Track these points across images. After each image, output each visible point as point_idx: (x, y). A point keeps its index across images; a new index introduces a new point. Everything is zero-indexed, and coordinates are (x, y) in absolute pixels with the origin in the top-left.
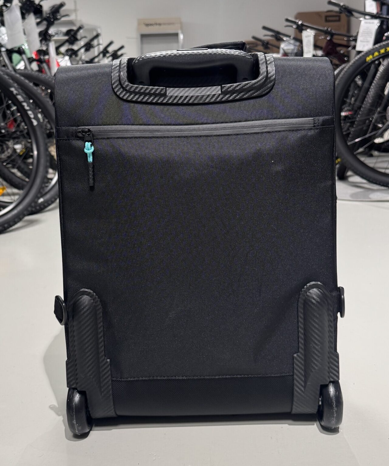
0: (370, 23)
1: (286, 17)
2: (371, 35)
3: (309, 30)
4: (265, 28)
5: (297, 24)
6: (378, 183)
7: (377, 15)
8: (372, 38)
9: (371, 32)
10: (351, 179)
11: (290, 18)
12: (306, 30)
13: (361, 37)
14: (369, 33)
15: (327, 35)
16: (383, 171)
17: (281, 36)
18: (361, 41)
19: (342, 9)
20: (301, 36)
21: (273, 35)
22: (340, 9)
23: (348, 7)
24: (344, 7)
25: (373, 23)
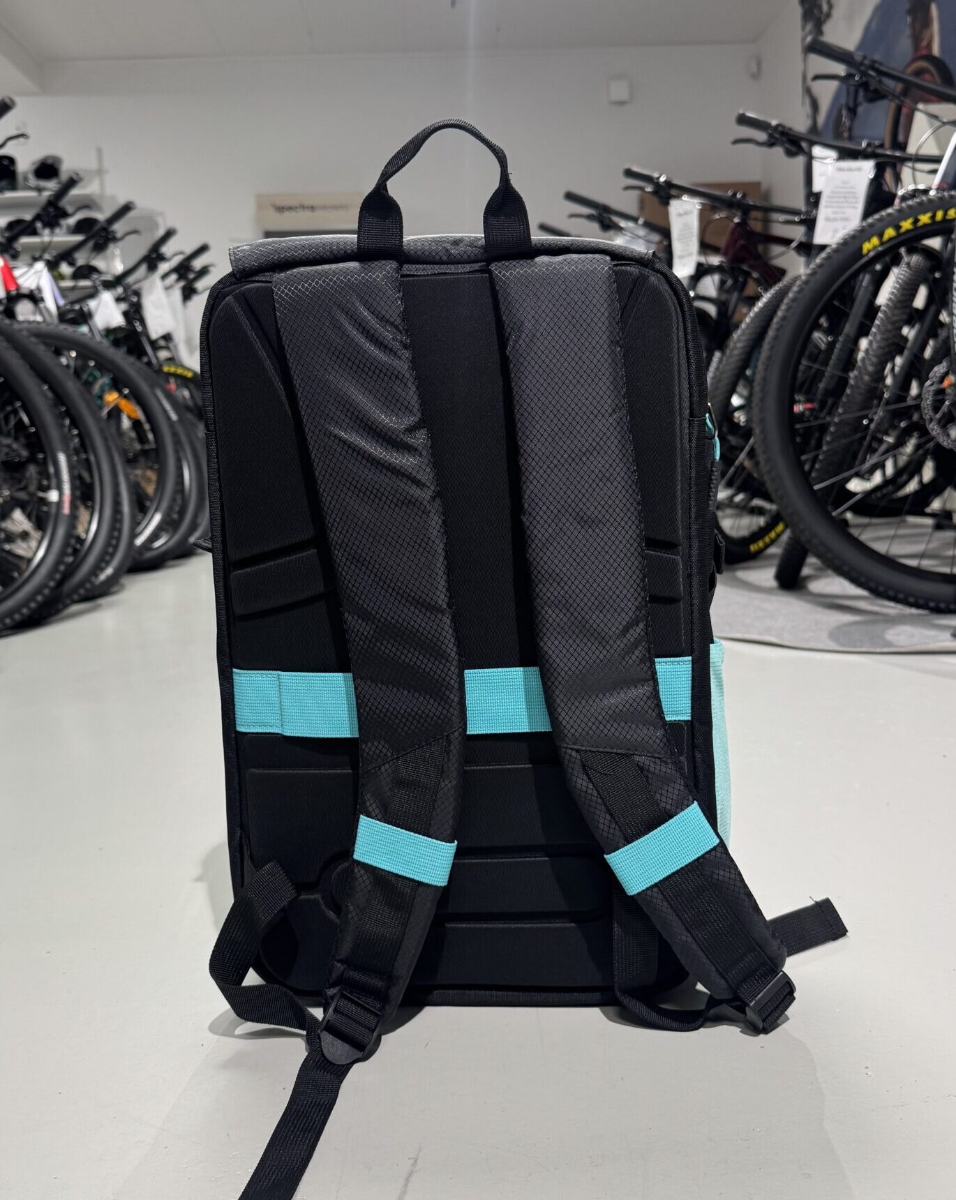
0: (850, 170)
1: (627, 166)
2: (854, 200)
3: (685, 198)
4: (570, 197)
5: (656, 181)
6: (901, 596)
7: (869, 150)
8: (855, 208)
9: (854, 193)
10: (816, 586)
11: (636, 169)
12: (678, 197)
13: (826, 207)
14: (847, 195)
15: (734, 211)
16: (913, 563)
17: (615, 219)
18: (828, 219)
19: (777, 136)
20: (666, 216)
21: (593, 215)
22: (771, 136)
23: (790, 129)
24: (780, 129)
25: (859, 169)
